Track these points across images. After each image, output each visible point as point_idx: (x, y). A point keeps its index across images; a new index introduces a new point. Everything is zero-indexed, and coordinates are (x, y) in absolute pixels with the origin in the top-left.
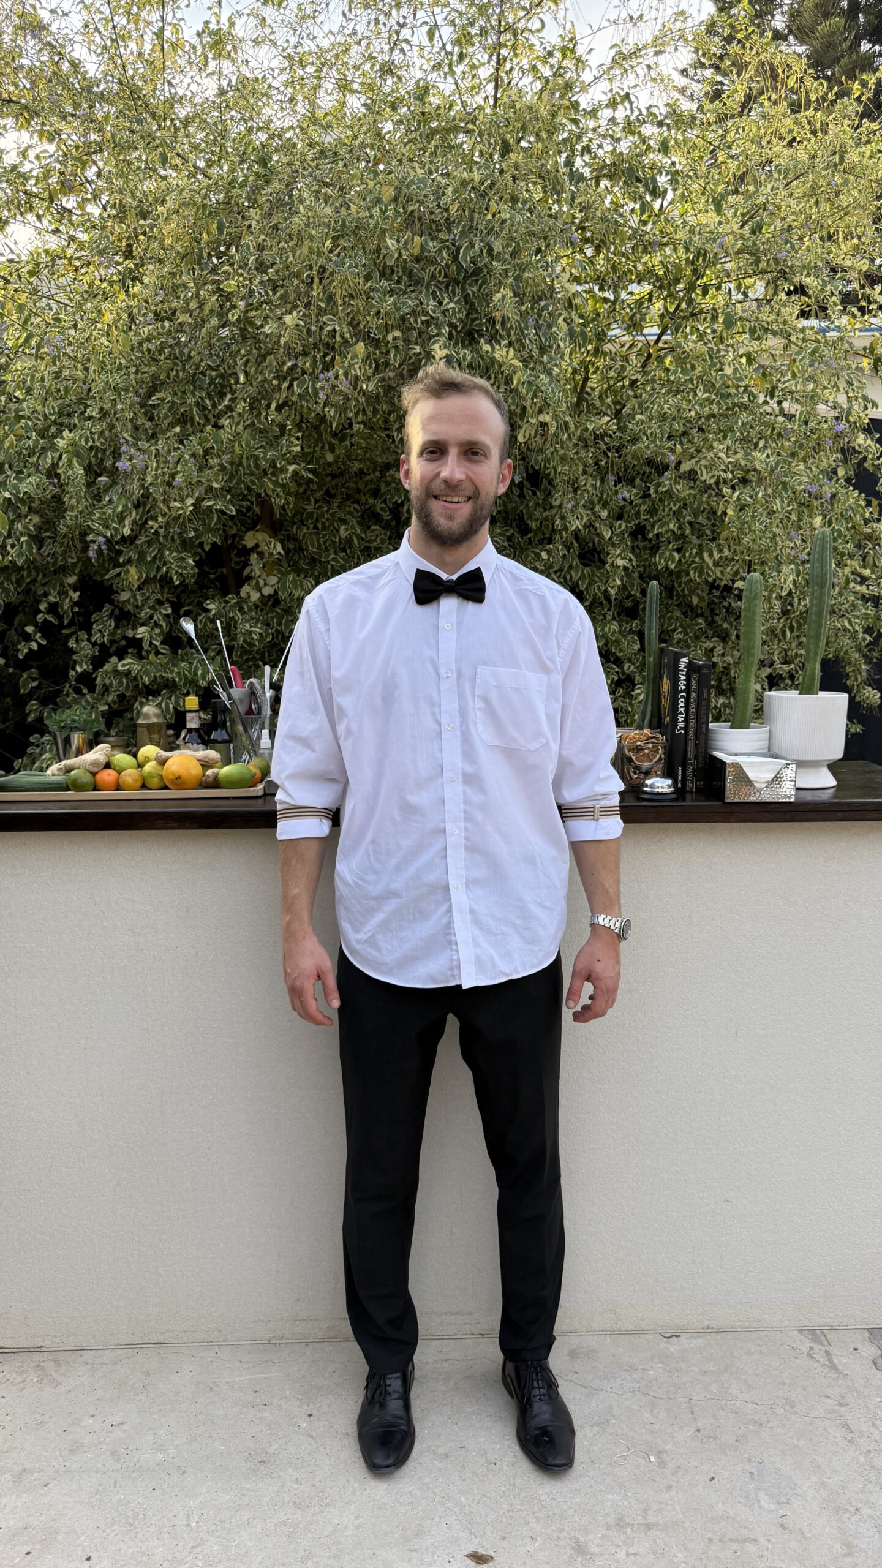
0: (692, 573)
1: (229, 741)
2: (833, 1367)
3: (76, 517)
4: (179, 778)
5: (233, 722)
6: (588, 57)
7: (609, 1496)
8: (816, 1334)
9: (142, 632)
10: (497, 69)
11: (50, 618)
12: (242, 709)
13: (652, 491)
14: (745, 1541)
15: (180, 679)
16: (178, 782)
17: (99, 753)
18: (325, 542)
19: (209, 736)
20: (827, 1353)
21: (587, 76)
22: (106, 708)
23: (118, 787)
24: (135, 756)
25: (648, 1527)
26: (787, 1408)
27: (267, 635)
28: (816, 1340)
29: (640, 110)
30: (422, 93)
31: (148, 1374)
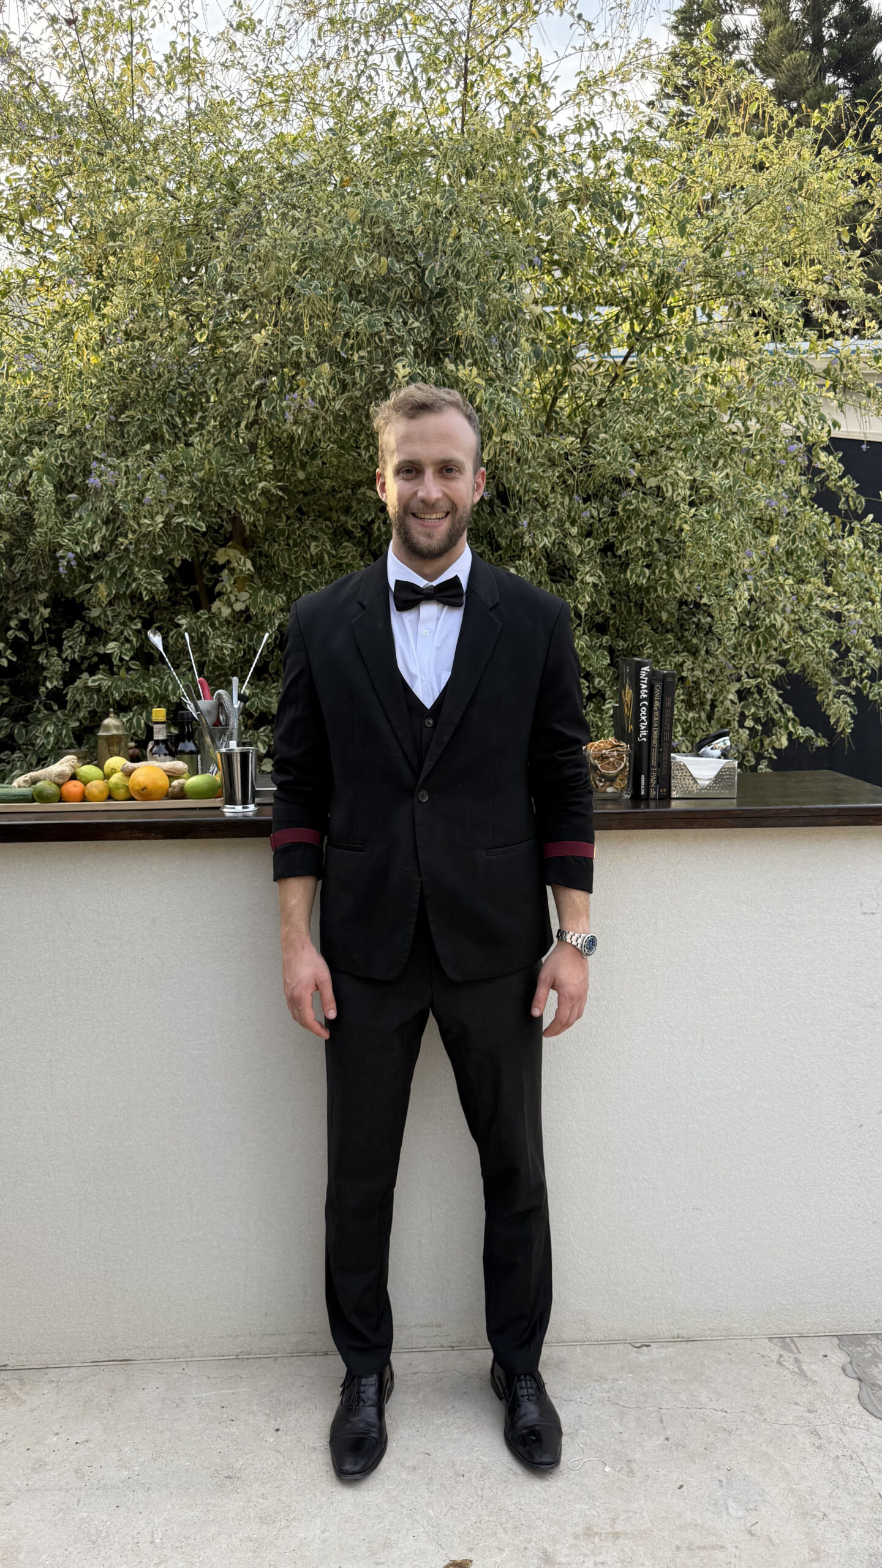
0: (659, 589)
1: (198, 752)
2: (802, 1374)
3: (46, 533)
4: (144, 788)
5: (201, 735)
6: (553, 84)
7: (578, 1506)
8: (785, 1341)
9: (112, 647)
10: (464, 95)
11: (21, 635)
12: (210, 720)
13: (620, 509)
14: (713, 1548)
15: (151, 694)
16: (145, 793)
17: (65, 764)
18: (296, 559)
19: (177, 747)
20: (797, 1360)
21: (552, 104)
22: (77, 724)
23: (84, 799)
24: (102, 768)
25: (616, 1535)
26: (756, 1415)
27: (239, 650)
28: (785, 1347)
29: (605, 136)
30: (389, 118)
31: (113, 1391)
